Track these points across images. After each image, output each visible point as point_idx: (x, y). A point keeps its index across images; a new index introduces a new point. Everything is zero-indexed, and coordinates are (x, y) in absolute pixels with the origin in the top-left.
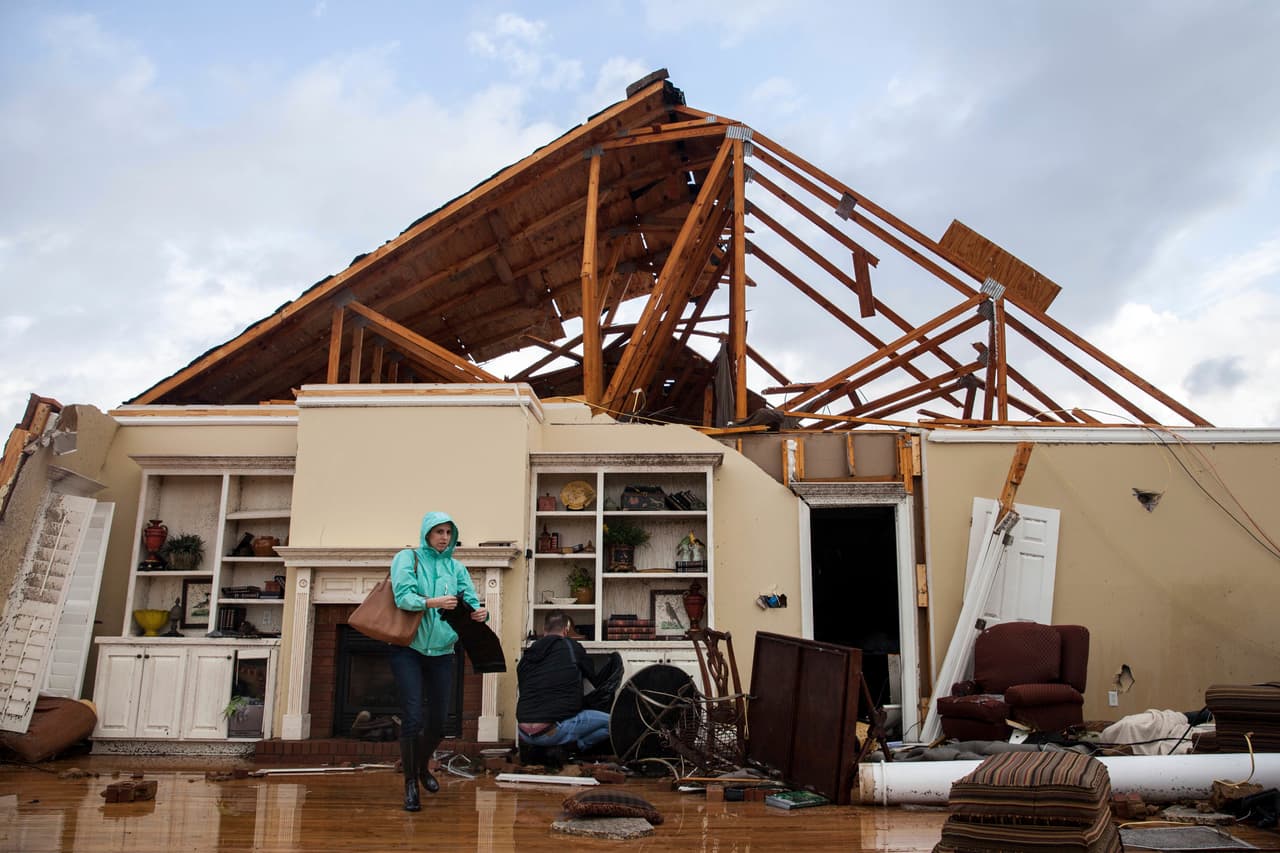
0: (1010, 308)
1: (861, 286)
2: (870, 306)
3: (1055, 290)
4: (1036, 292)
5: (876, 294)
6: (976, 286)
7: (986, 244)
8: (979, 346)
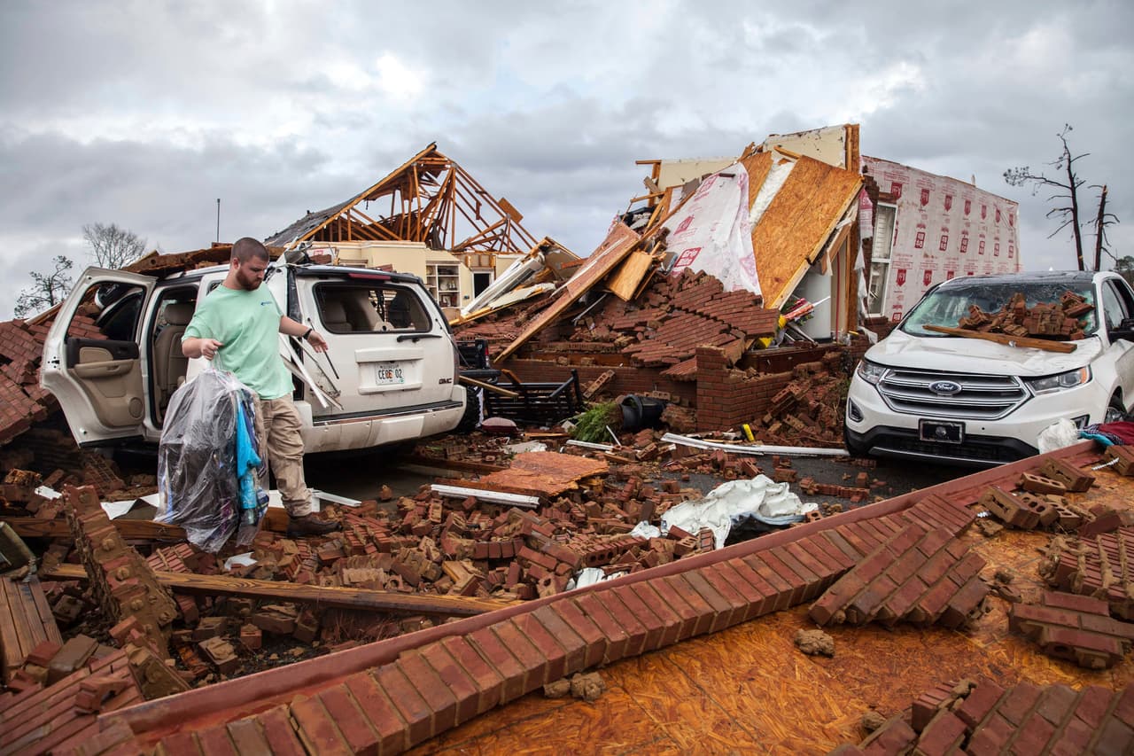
0: (512, 221)
1: (477, 212)
2: (478, 217)
3: (522, 217)
4: (517, 217)
5: (481, 214)
6: (505, 215)
7: (509, 204)
8: (502, 230)
